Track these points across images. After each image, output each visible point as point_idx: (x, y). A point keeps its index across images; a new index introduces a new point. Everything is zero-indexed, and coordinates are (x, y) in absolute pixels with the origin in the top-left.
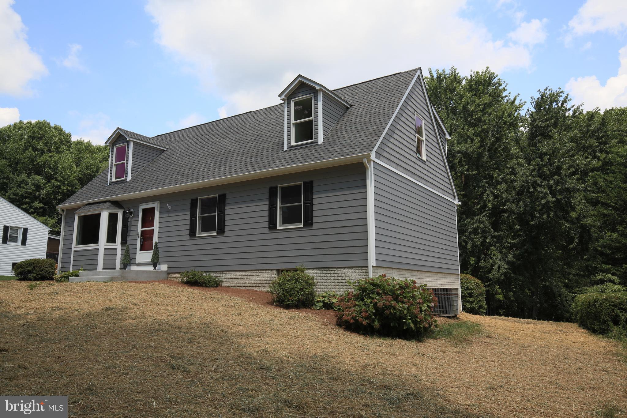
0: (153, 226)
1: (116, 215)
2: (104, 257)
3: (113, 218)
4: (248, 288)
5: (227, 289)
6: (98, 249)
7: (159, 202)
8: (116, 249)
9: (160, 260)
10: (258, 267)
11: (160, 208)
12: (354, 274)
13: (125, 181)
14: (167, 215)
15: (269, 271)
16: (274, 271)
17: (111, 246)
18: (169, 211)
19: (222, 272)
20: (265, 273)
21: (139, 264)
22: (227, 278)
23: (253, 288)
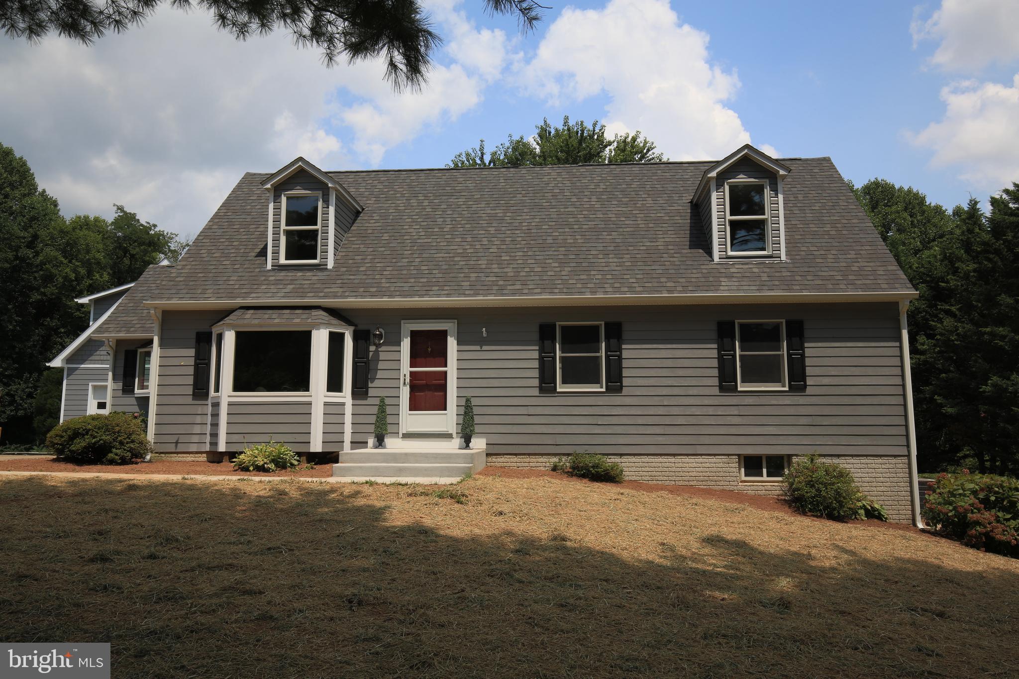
0: (446, 366)
1: (341, 336)
2: (324, 419)
3: (336, 341)
4: (681, 483)
5: (636, 485)
6: (310, 404)
7: (456, 321)
8: (343, 404)
9: (477, 429)
10: (700, 450)
11: (458, 332)
12: (883, 466)
13: (321, 267)
14: (478, 348)
15: (723, 457)
16: (734, 457)
17: (335, 397)
18: (482, 342)
19: (621, 455)
20: (714, 459)
21: (408, 436)
22: (630, 467)
23: (691, 483)
